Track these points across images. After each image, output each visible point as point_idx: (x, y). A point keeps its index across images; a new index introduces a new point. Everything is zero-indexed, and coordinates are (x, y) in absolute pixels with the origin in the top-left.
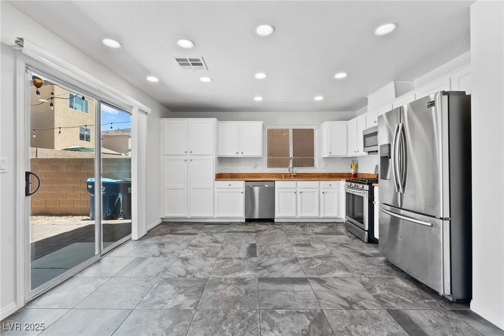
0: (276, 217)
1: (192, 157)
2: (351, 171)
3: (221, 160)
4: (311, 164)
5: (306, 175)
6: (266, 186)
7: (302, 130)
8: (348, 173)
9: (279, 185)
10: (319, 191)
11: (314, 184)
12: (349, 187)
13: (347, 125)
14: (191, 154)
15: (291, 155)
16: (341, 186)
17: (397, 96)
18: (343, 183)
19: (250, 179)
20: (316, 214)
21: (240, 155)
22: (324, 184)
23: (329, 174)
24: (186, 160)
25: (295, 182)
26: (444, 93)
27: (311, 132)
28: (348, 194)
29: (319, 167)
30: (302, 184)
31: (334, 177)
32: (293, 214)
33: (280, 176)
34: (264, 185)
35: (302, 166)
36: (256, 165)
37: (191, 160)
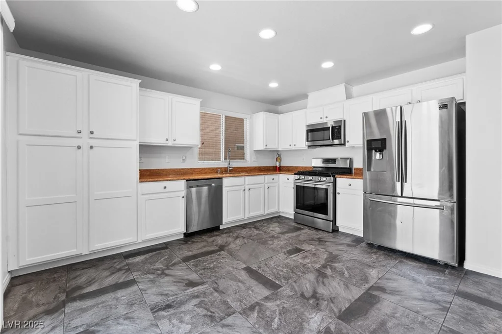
0: (224, 223)
1: (93, 142)
2: (276, 164)
3: (145, 149)
4: (242, 157)
5: (240, 170)
6: (213, 185)
7: (234, 118)
8: (273, 167)
10: (264, 186)
13: (278, 118)
14: (92, 136)
15: (223, 147)
19: (192, 177)
21: (170, 143)
22: (268, 178)
23: (259, 167)
24: (79, 147)
25: (243, 178)
27: (241, 121)
29: (250, 160)
31: (263, 171)
32: (241, 216)
34: (211, 185)
36: (186, 157)
37: (91, 147)
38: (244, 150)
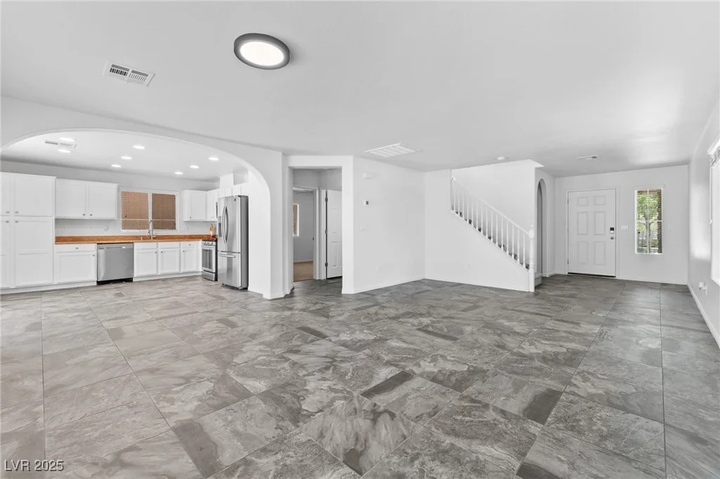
0: (135, 276)
1: (17, 218)
2: (210, 232)
3: (60, 221)
4: (173, 226)
5: (166, 237)
6: (123, 248)
7: (163, 195)
8: (208, 235)
9: (138, 246)
10: (180, 250)
11: (175, 244)
12: (205, 244)
13: (206, 194)
14: (17, 214)
15: (150, 218)
16: (199, 245)
17: (235, 184)
18: (200, 242)
19: (103, 242)
20: (177, 270)
21: (87, 217)
22: (184, 244)
23: (190, 235)
24: (7, 222)
25: (155, 243)
26: (239, 196)
27: (173, 197)
28: (203, 250)
29: (180, 230)
30: (162, 245)
31: (195, 238)
32: (154, 272)
33: (137, 238)
34: (121, 247)
35: (162, 229)
36: (108, 228)
37: (17, 222)
38: (175, 219)
